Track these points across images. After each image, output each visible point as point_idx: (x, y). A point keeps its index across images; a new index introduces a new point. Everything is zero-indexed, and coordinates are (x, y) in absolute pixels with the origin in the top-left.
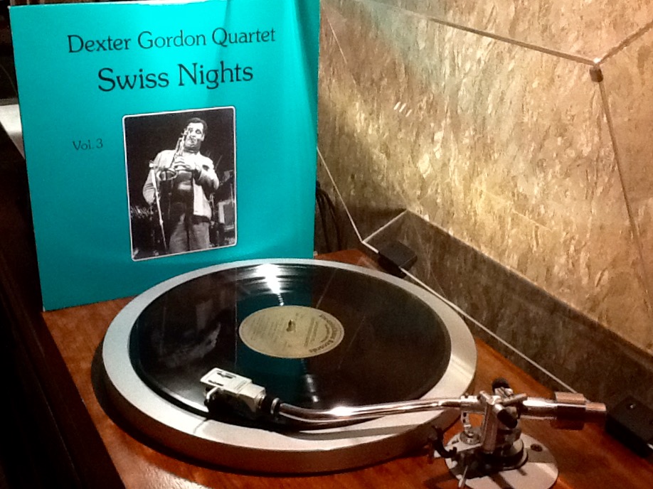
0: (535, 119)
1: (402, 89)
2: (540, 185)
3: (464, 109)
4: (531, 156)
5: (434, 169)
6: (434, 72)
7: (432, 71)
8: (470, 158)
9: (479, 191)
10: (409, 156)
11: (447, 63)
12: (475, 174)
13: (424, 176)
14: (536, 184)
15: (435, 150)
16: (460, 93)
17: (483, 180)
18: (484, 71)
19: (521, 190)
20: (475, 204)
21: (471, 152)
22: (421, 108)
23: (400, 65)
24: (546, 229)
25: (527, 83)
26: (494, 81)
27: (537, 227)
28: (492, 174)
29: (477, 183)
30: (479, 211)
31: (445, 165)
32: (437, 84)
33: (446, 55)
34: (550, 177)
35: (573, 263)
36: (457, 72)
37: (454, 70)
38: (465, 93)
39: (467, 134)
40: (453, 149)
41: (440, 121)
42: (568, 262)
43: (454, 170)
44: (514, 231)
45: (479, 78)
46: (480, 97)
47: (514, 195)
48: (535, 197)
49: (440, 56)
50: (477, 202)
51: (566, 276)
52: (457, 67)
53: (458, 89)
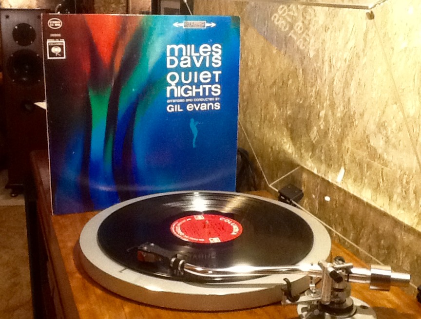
0: (379, 95)
1: (300, 85)
2: (384, 139)
3: (337, 93)
4: (377, 120)
5: (320, 137)
6: (319, 71)
7: (318, 71)
8: (341, 126)
9: (347, 147)
10: (305, 129)
11: (327, 64)
12: (345, 137)
13: (314, 142)
14: (381, 138)
15: (320, 123)
16: (335, 83)
17: (349, 140)
18: (349, 66)
19: (372, 144)
20: (345, 157)
21: (342, 122)
22: (311, 96)
23: (300, 69)
24: (388, 169)
25: (374, 71)
26: (355, 73)
27: (382, 169)
28: (354, 135)
29: (346, 142)
30: (347, 162)
31: (326, 133)
32: (321, 78)
33: (326, 59)
34: (389, 132)
35: (405, 191)
36: (332, 69)
37: (331, 68)
38: (337, 82)
39: (339, 110)
40: (331, 121)
41: (323, 103)
42: (402, 191)
43: (332, 135)
44: (368, 174)
45: (346, 71)
46: (347, 84)
47: (368, 148)
48: (381, 148)
49: (323, 60)
50: (346, 156)
51: (402, 202)
52: (332, 67)
53: (334, 80)
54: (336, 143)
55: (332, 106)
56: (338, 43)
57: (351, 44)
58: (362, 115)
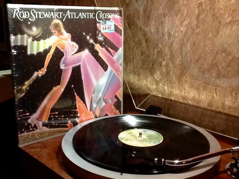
0: (211, 48)
1: (144, 49)
2: (216, 72)
3: (176, 51)
4: (210, 62)
5: (162, 76)
7: (159, 39)
8: (180, 69)
9: (186, 80)
10: (149, 73)
11: (166, 35)
12: (183, 74)
13: (158, 80)
14: (214, 72)
15: (162, 69)
16: (174, 45)
17: (188, 76)
18: (185, 35)
19: (207, 76)
21: (181, 66)
22: (154, 54)
23: (143, 40)
24: (221, 88)
25: (206, 36)
26: (190, 38)
27: (216, 89)
29: (185, 78)
30: (187, 88)
31: (168, 73)
32: (162, 44)
33: (165, 32)
34: (220, 68)
36: (171, 38)
38: (176, 45)
39: (178, 60)
40: (171, 67)
41: (164, 58)
42: (232, 99)
43: (173, 75)
45: (182, 38)
47: (203, 78)
48: (214, 77)
49: (163, 33)
50: (185, 84)
51: (232, 104)
52: (171, 36)
53: (172, 44)
54: (177, 79)
55: (172, 58)
56: (175, 23)
57: (186, 22)
58: (197, 61)
